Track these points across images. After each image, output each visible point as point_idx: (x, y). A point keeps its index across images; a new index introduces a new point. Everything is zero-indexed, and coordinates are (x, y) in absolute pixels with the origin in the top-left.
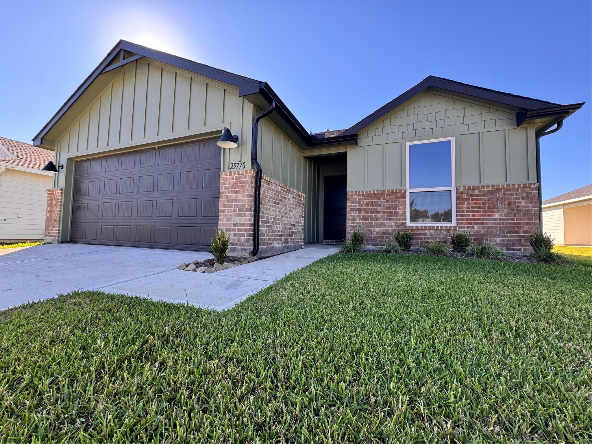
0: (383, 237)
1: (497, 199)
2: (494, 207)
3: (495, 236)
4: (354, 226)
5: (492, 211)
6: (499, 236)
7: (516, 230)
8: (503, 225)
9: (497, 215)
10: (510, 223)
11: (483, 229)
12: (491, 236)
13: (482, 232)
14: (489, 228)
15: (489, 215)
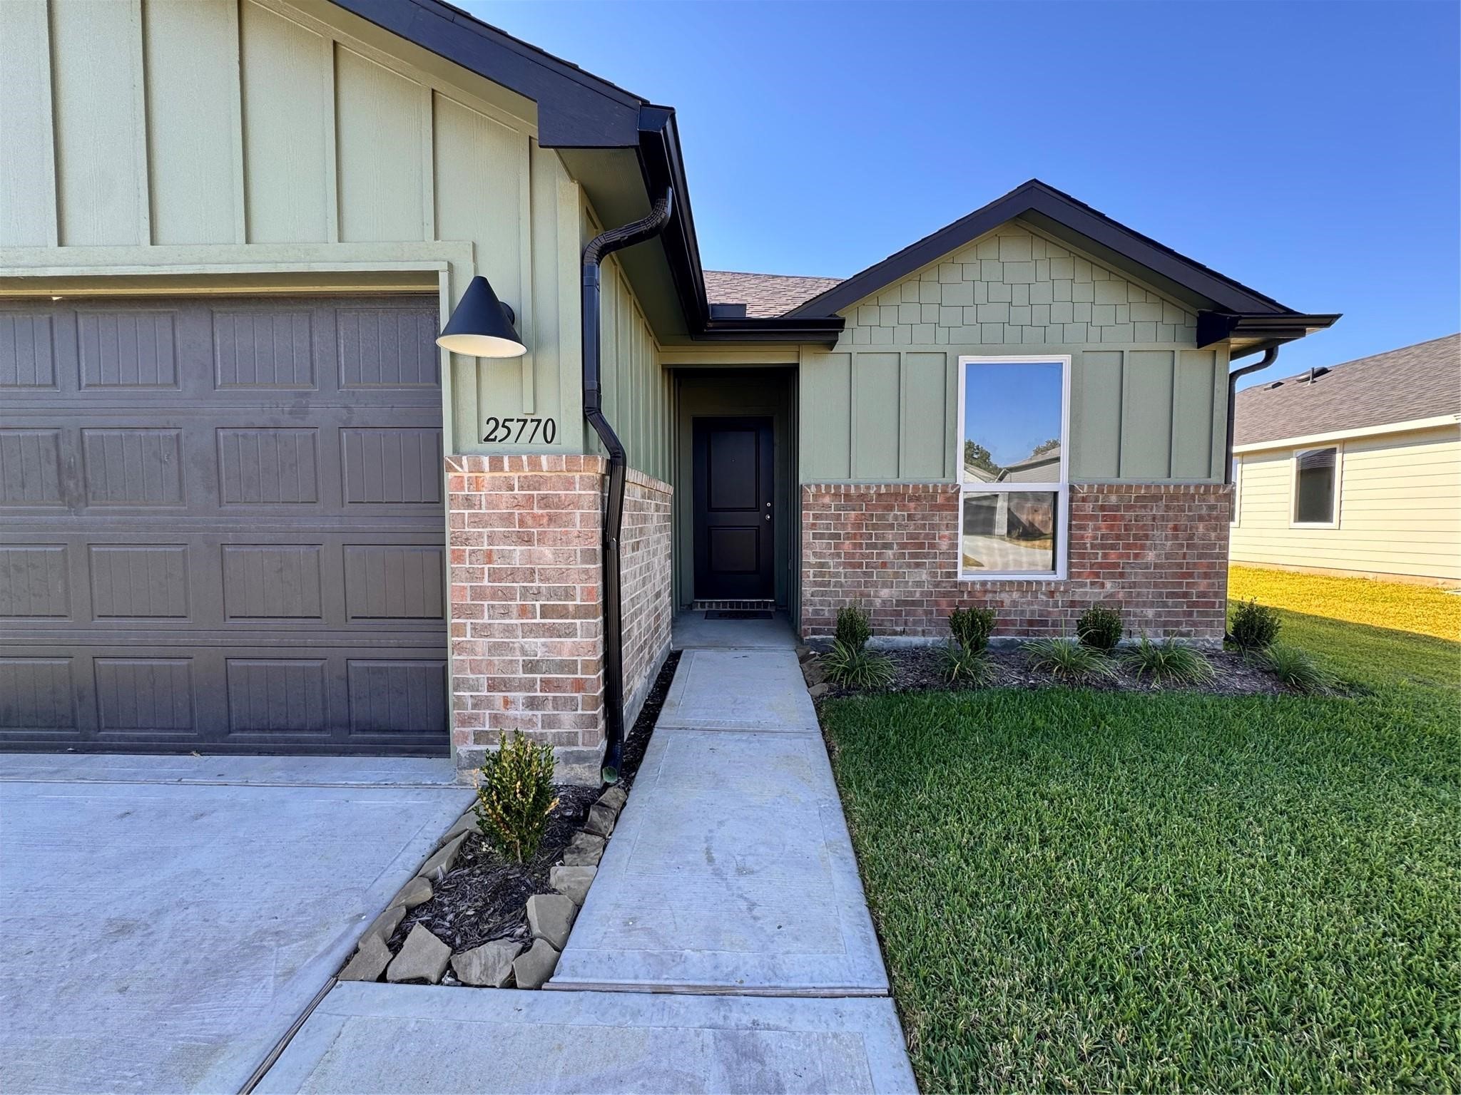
0: (899, 613)
1: (1154, 519)
2: (1147, 537)
3: (1144, 604)
4: (822, 584)
5: (1143, 547)
6: (1152, 605)
7: (1184, 590)
8: (1162, 577)
9: (1151, 556)
10: (1174, 575)
11: (1123, 588)
12: (1137, 605)
13: (1121, 596)
14: (1134, 585)
15: (1136, 556)
